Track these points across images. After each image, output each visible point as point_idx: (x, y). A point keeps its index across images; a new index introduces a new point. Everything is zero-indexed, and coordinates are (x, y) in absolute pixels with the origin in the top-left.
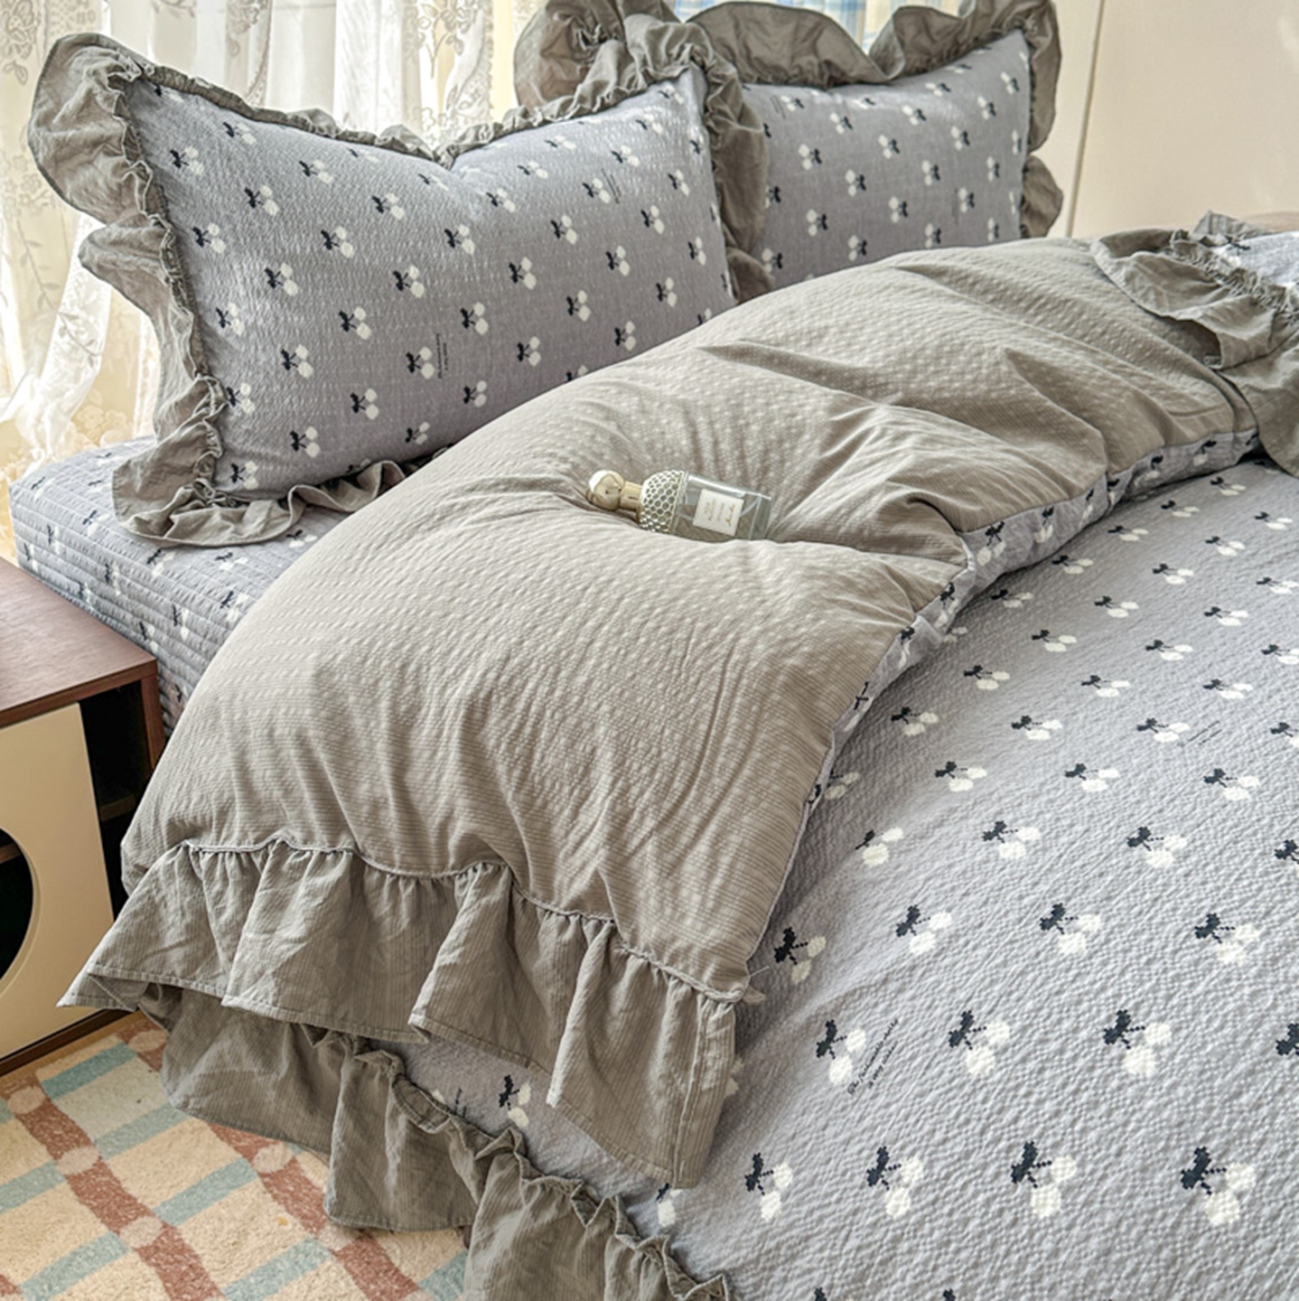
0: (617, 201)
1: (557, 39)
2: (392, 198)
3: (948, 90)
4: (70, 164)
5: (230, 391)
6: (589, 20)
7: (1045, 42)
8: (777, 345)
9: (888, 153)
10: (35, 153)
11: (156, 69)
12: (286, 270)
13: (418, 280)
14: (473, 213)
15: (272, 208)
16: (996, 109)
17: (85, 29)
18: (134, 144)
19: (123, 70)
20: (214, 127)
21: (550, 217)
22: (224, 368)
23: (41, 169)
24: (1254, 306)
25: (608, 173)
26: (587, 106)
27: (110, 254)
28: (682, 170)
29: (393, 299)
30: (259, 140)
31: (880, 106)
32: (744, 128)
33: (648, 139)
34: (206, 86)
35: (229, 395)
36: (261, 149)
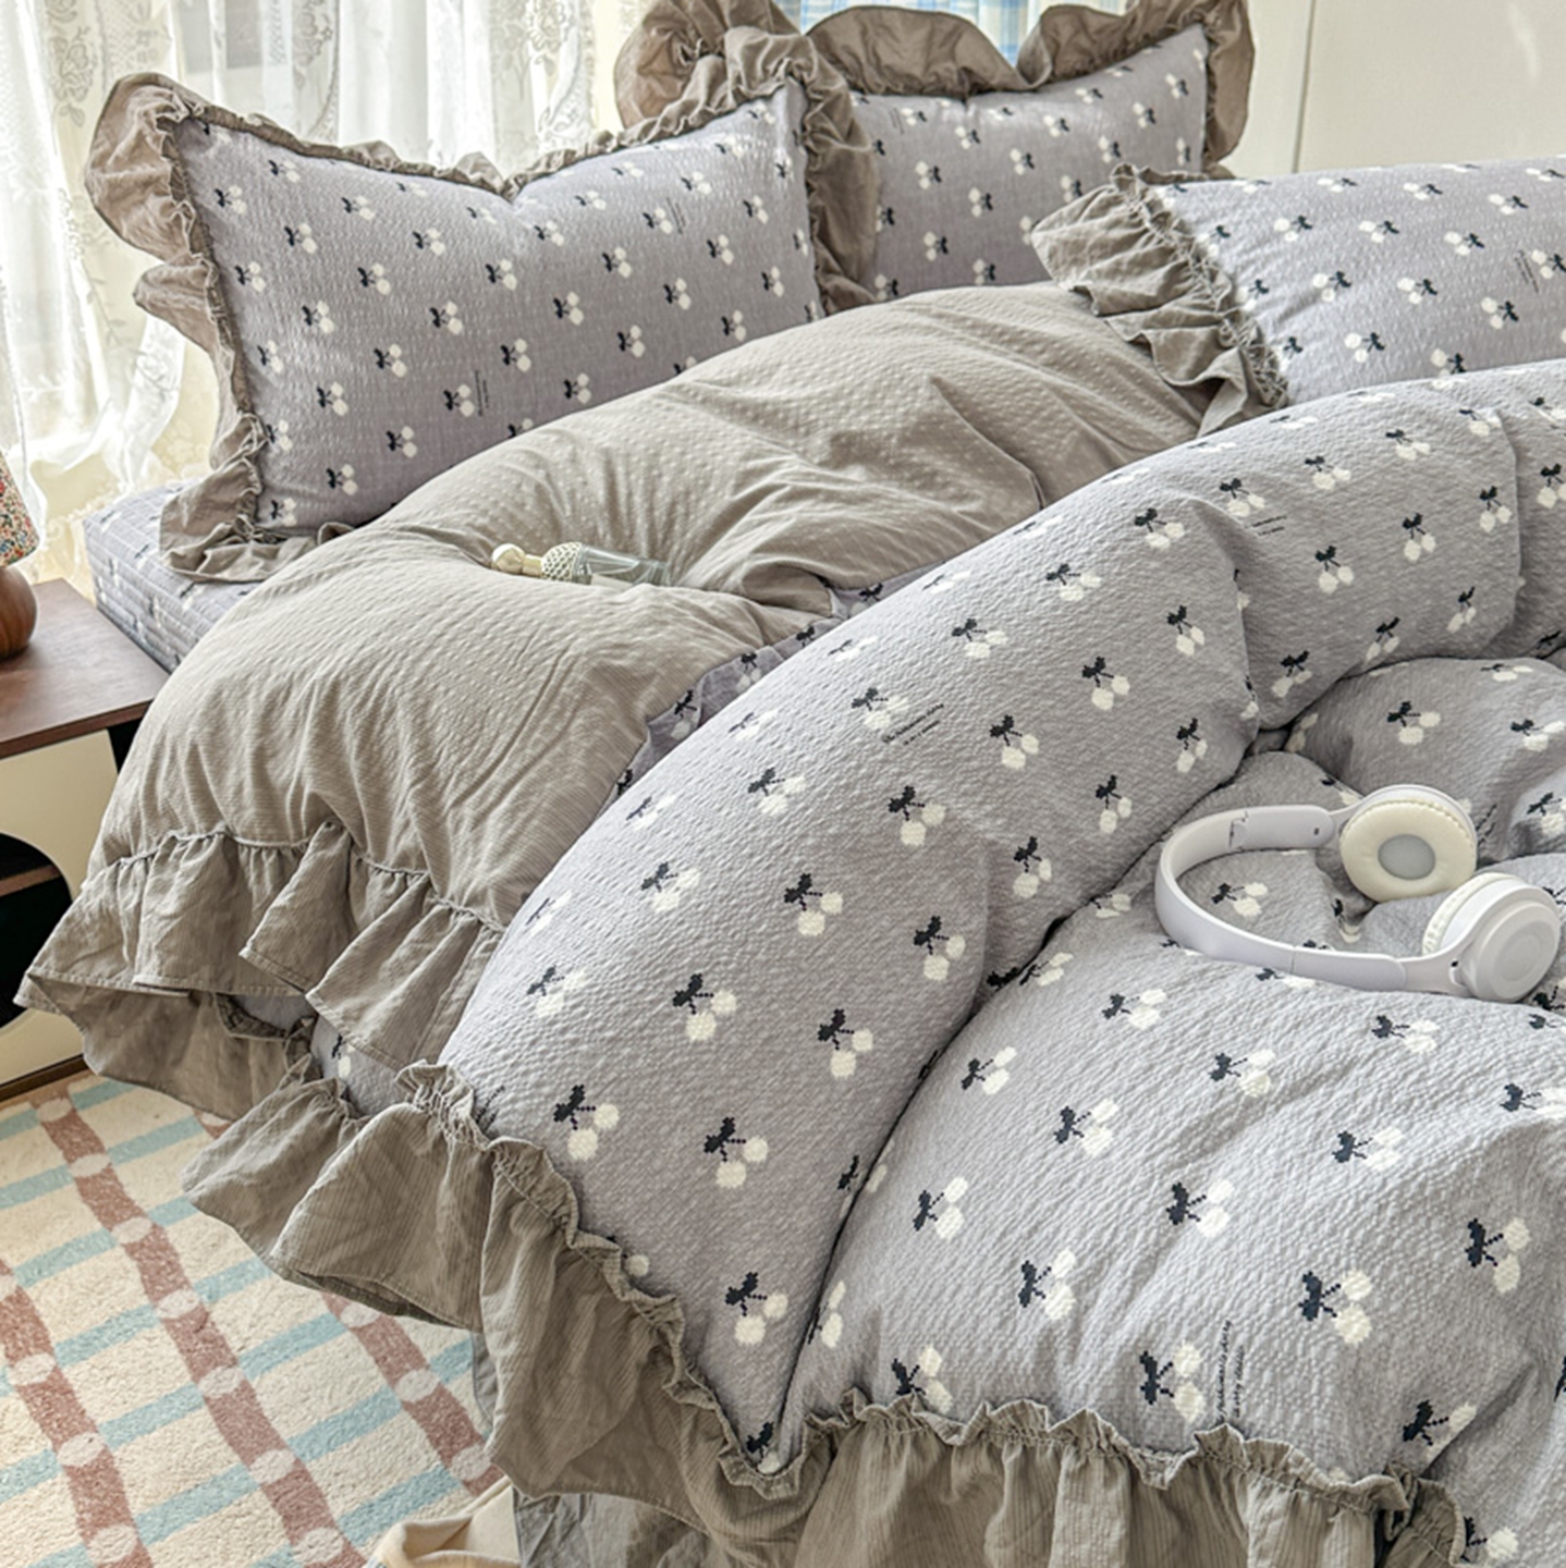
0: (680, 231)
1: (655, 56)
2: (433, 234)
3: (1100, 96)
4: (124, 204)
5: (269, 428)
6: (692, 34)
7: (1231, 37)
9: (1020, 169)
10: (91, 194)
11: (206, 110)
12: (322, 308)
13: (456, 316)
14: (518, 247)
15: (310, 246)
16: (1155, 116)
17: (147, 68)
18: (181, 185)
19: (172, 110)
20: (258, 165)
21: (602, 249)
22: (267, 406)
23: (98, 210)
25: (674, 202)
26: (671, 129)
27: (159, 293)
28: (760, 195)
29: (430, 336)
30: (304, 177)
31: (1018, 116)
32: (845, 147)
33: (725, 165)
34: (257, 122)
35: (269, 433)
36: (303, 187)
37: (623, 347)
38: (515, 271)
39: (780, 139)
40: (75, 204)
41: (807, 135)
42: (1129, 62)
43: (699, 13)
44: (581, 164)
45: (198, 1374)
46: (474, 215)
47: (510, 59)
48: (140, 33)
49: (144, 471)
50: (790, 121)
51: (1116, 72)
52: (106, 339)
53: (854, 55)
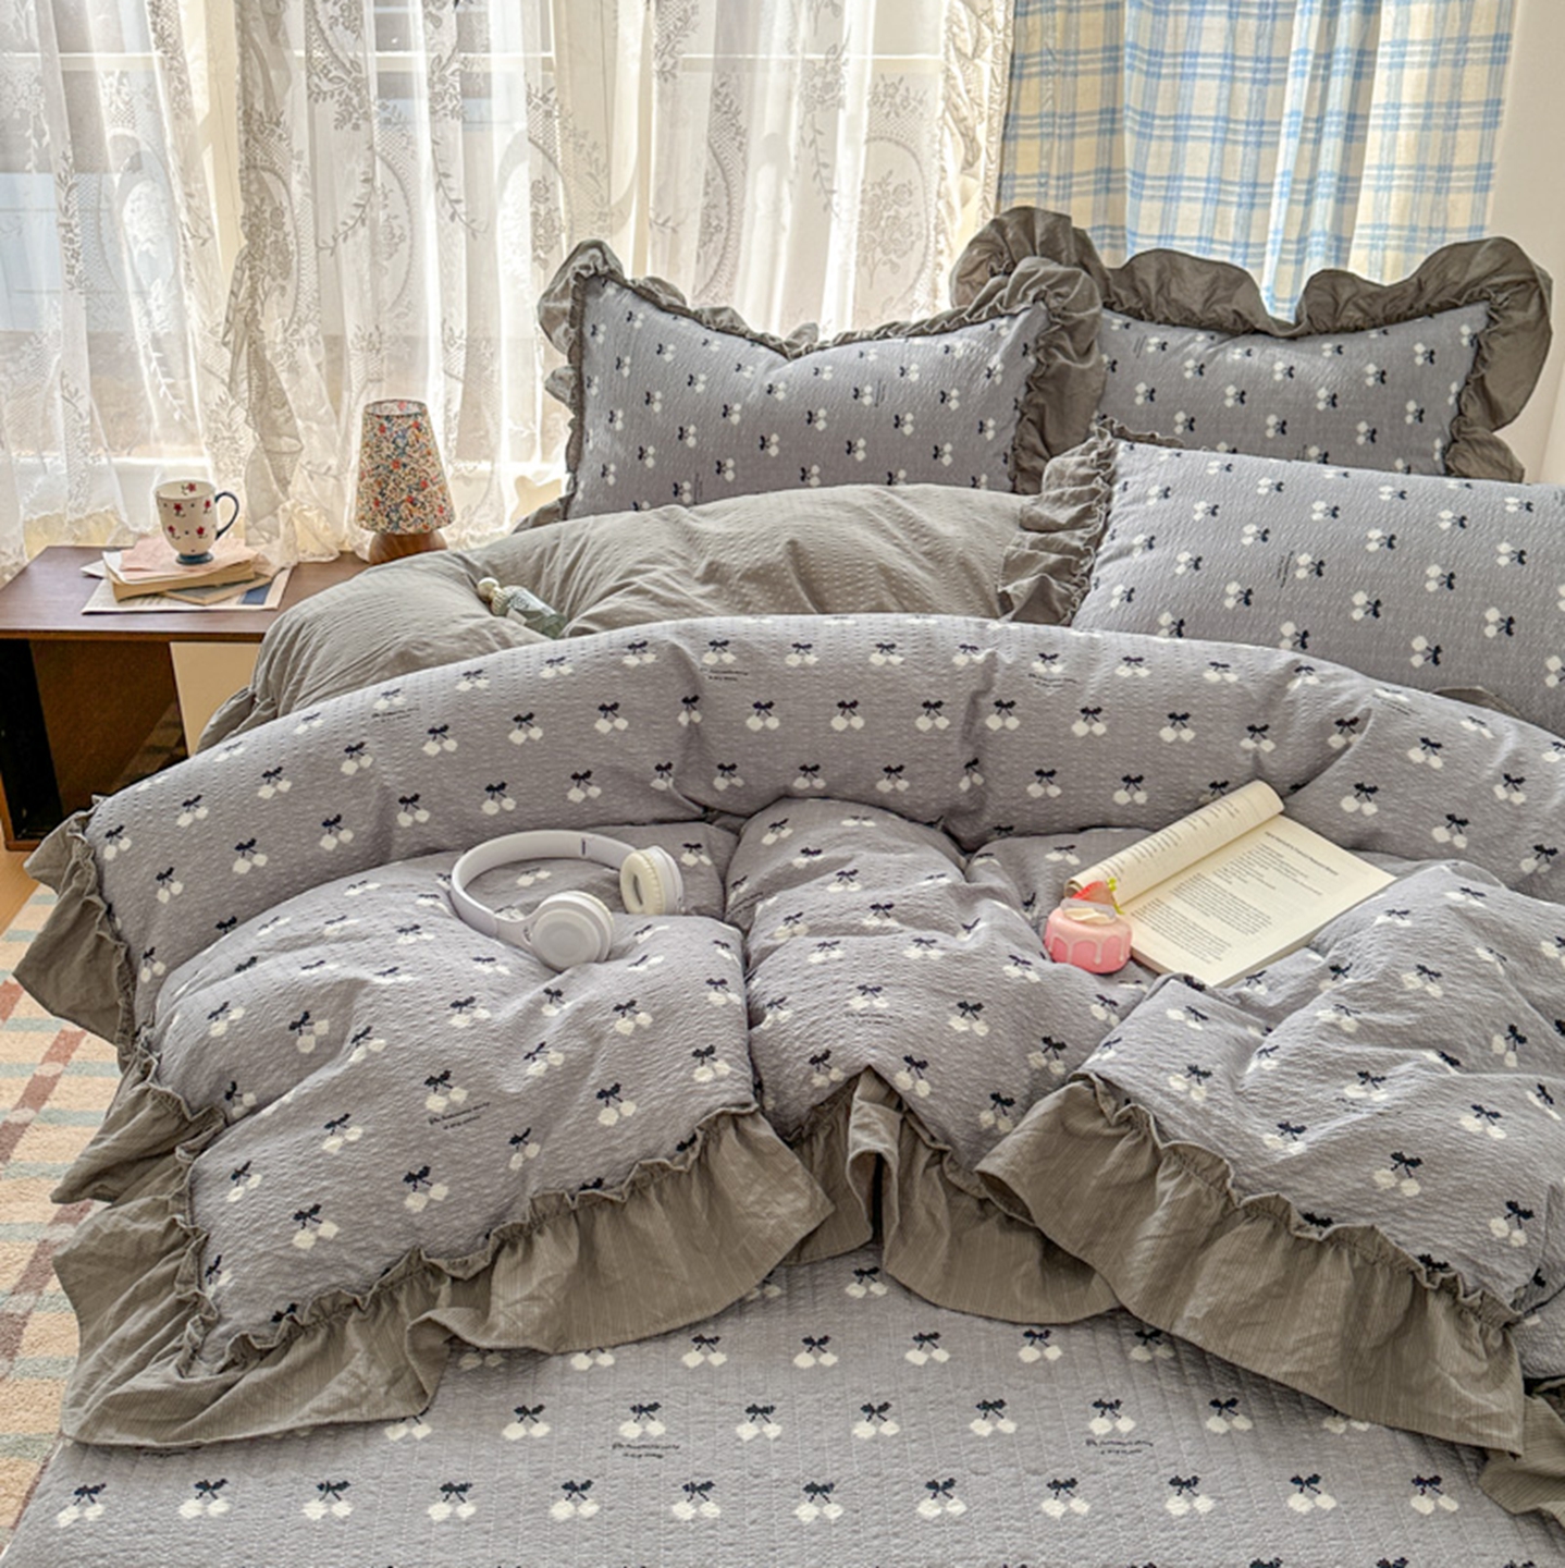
0: (877, 405)
1: (975, 270)
2: (703, 377)
3: (1341, 353)
7: (1521, 318)
13: (694, 435)
14: (751, 396)
16: (1388, 377)
20: (621, 311)
21: (810, 408)
25: (884, 383)
27: (557, 384)
28: (959, 389)
29: (674, 445)
32: (1067, 362)
33: (942, 362)
36: (640, 331)
38: (741, 413)
39: (1002, 348)
41: (1045, 345)
46: (739, 368)
47: (866, 258)
50: (1018, 336)
53: (1147, 287)
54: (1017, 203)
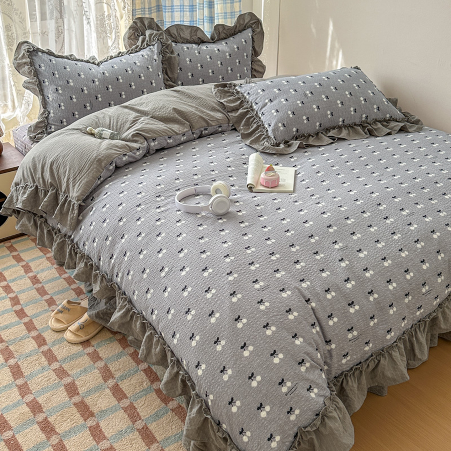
0: (133, 73)
1: (131, 36)
2: (82, 73)
3: (227, 44)
4: (21, 67)
6: (139, 31)
7: (258, 30)
8: (135, 105)
9: (209, 60)
10: (14, 65)
11: (37, 49)
12: (59, 88)
13: (86, 90)
14: (99, 76)
15: (57, 76)
16: (239, 48)
17: (25, 40)
18: (32, 64)
19: (30, 49)
20: (47, 60)
21: (116, 76)
22: (49, 107)
23: (15, 68)
24: (239, 99)
25: (132, 67)
26: (133, 51)
27: (28, 85)
28: (151, 66)
29: (81, 94)
30: (56, 62)
31: (209, 48)
32: (171, 55)
33: (143, 59)
34: (47, 51)
35: (49, 113)
36: (56, 64)
37: (121, 96)
38: (98, 81)
39: (155, 54)
40: (11, 67)
41: (162, 52)
42: (234, 36)
43: (141, 26)
44: (114, 59)
45: (34, 284)
46: (90, 70)
47: (101, 36)
48: (24, 33)
49: (25, 121)
50: (158, 50)
51: (231, 39)
52: (17, 94)
53: (175, 35)
54: (137, 16)
